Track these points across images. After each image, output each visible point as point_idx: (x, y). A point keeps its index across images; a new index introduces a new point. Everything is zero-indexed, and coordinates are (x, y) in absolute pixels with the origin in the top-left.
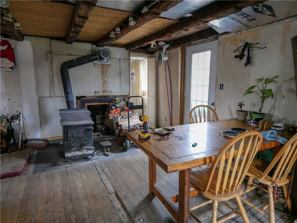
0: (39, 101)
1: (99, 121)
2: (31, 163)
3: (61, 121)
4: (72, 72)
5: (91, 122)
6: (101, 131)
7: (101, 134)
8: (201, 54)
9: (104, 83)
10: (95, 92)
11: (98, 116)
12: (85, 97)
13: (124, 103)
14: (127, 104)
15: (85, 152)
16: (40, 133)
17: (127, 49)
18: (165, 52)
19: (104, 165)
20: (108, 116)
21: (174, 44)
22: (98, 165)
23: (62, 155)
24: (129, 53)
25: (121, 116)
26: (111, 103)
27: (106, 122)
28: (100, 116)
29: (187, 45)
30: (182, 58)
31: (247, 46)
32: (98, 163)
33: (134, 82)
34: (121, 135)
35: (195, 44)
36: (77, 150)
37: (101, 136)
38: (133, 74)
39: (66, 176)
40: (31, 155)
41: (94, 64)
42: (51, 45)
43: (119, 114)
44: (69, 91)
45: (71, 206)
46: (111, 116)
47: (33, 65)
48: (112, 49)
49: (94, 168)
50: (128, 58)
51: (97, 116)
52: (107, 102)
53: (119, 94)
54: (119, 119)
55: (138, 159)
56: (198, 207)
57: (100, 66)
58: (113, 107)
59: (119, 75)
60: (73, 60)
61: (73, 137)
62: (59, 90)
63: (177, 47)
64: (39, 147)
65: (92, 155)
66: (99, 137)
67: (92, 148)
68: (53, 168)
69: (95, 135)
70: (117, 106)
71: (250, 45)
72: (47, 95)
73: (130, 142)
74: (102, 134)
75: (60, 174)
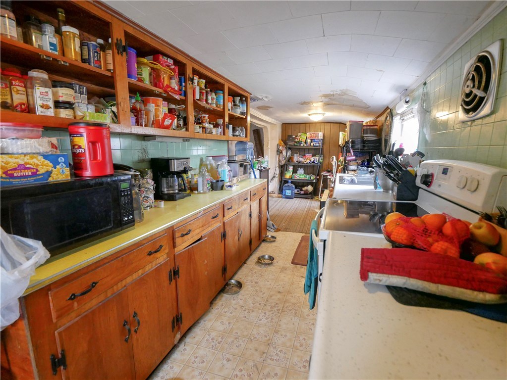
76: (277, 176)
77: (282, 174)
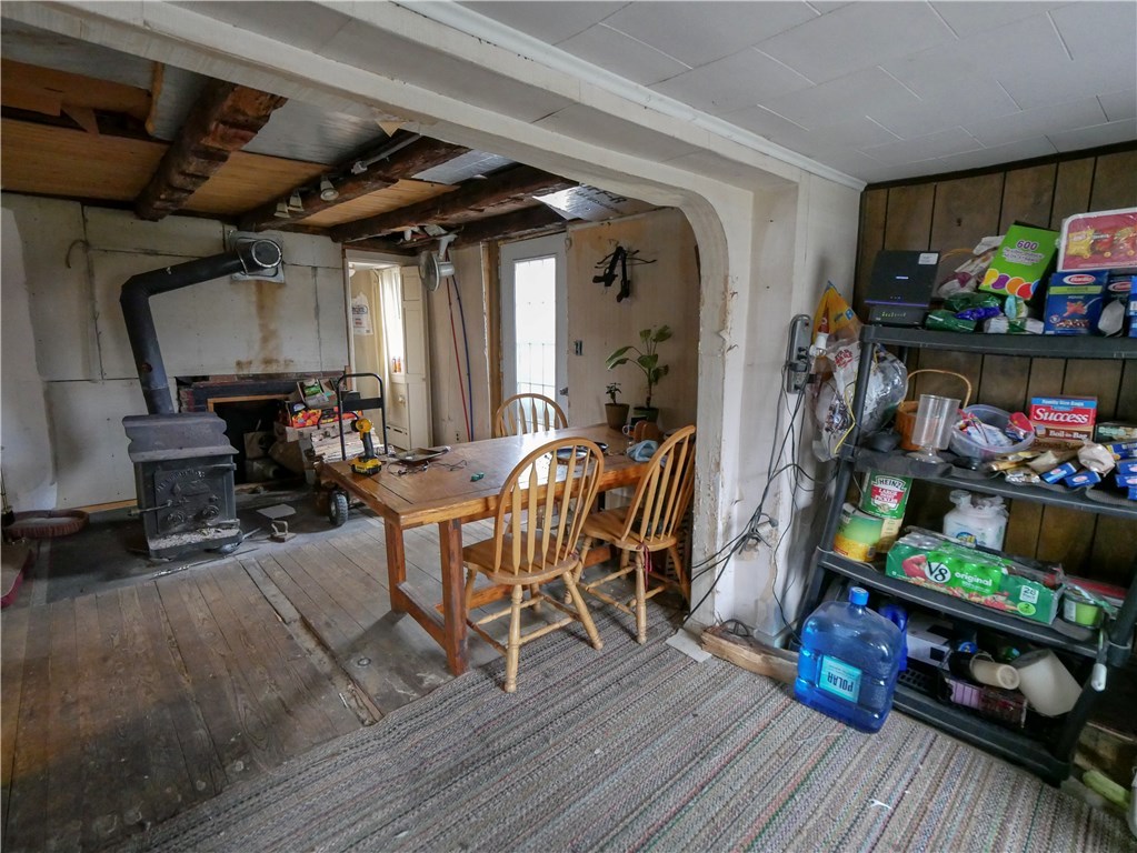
0: (47, 394)
1: (253, 449)
2: (36, 577)
3: (131, 450)
4: (161, 306)
5: (227, 448)
6: (262, 479)
7: (261, 488)
8: (536, 264)
9: (268, 337)
10: (239, 364)
11: (252, 434)
12: (205, 378)
13: (330, 394)
14: (341, 395)
15: (211, 534)
16: (55, 494)
17: (335, 240)
18: (446, 252)
19: (273, 562)
20: (284, 433)
21: (469, 233)
22: (253, 565)
23: (138, 550)
24: (344, 250)
25: (321, 431)
26: (291, 396)
27: (278, 451)
28: (259, 435)
29: (500, 240)
30: (490, 272)
31: (620, 254)
32: (254, 560)
33: (366, 334)
34: (323, 482)
35: (521, 236)
36: (186, 531)
37: (263, 493)
38: (358, 310)
39: (157, 600)
40: (30, 555)
41: (233, 282)
42: (85, 221)
43: (316, 427)
44: (152, 361)
45: (179, 658)
46: (292, 434)
47: (26, 283)
48: (290, 239)
49: (243, 572)
50: (340, 266)
51: (248, 436)
52: (279, 392)
53: (317, 369)
54: (315, 440)
55: (371, 543)
56: (495, 617)
57: (253, 287)
58: (298, 408)
59: (313, 312)
60: (165, 269)
61: (172, 492)
62: (118, 358)
63: (474, 241)
64: (56, 534)
65: (235, 540)
66: (255, 495)
67: (232, 521)
68: (112, 582)
69: (243, 490)
70: (311, 402)
71: (626, 255)
72: (77, 373)
73: (348, 500)
74: (266, 488)
75: (136, 595)
76: (782, 535)
77: (819, 524)
